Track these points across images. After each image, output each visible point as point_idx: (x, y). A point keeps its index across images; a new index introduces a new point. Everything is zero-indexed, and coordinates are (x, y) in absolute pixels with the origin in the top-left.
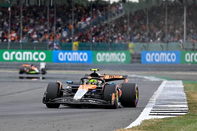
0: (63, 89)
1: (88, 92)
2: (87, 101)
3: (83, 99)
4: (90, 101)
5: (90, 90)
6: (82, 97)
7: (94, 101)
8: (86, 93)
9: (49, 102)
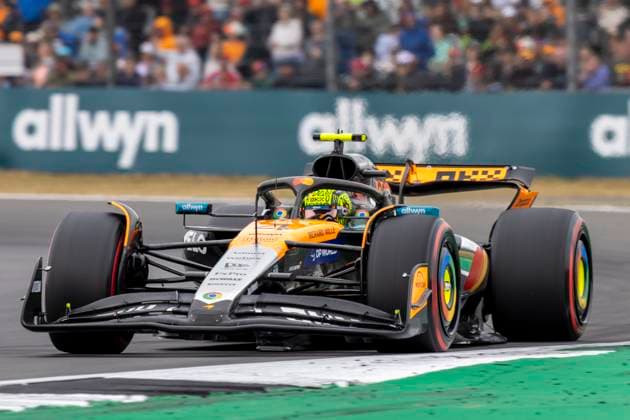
0: (146, 250)
1: (282, 264)
2: (269, 310)
3: (246, 300)
4: (285, 310)
5: (296, 252)
6: (245, 292)
7: (313, 314)
8: (271, 269)
9: (62, 322)
